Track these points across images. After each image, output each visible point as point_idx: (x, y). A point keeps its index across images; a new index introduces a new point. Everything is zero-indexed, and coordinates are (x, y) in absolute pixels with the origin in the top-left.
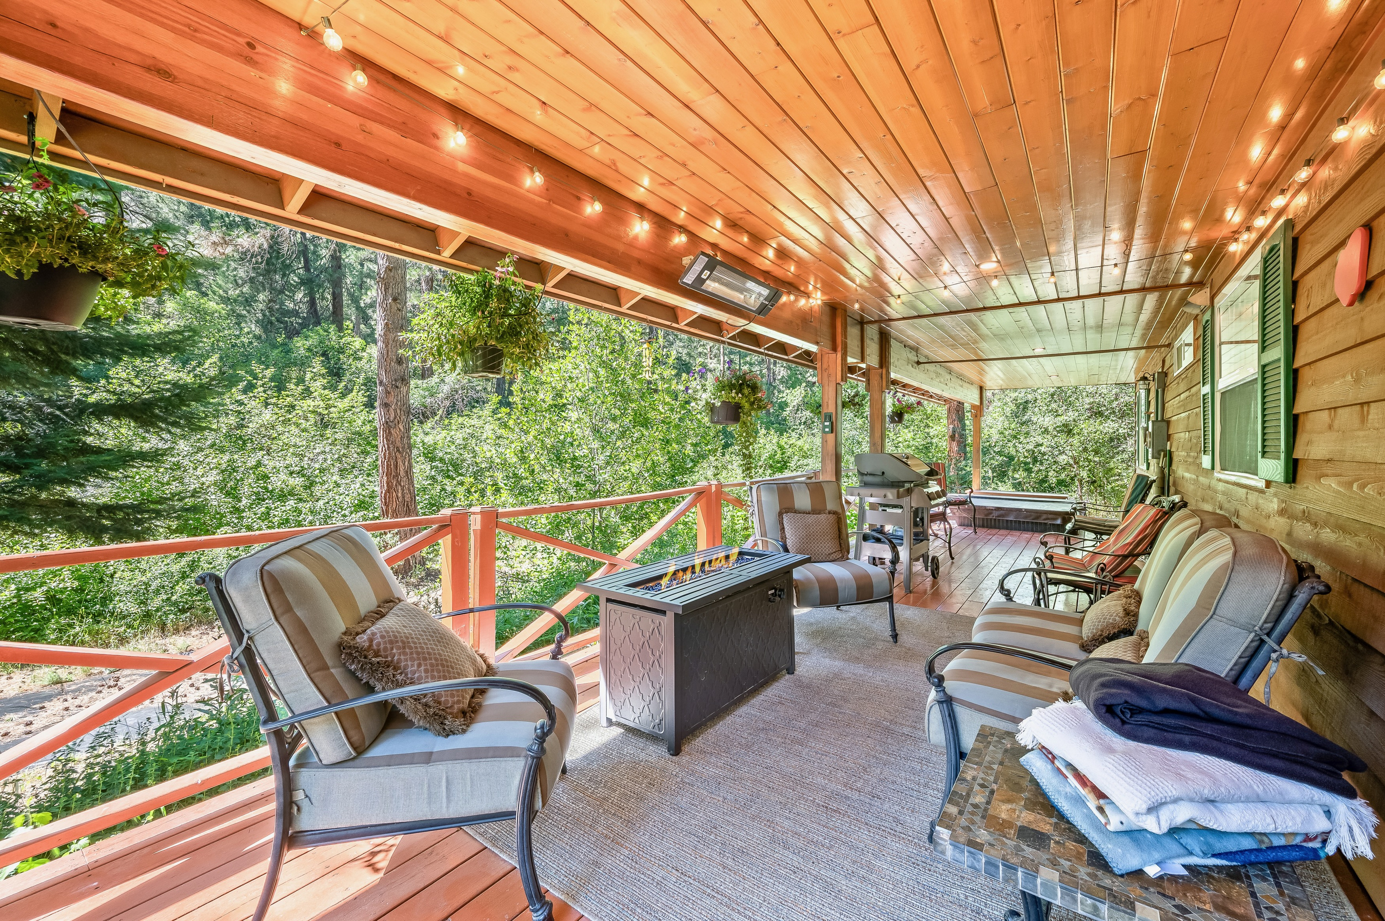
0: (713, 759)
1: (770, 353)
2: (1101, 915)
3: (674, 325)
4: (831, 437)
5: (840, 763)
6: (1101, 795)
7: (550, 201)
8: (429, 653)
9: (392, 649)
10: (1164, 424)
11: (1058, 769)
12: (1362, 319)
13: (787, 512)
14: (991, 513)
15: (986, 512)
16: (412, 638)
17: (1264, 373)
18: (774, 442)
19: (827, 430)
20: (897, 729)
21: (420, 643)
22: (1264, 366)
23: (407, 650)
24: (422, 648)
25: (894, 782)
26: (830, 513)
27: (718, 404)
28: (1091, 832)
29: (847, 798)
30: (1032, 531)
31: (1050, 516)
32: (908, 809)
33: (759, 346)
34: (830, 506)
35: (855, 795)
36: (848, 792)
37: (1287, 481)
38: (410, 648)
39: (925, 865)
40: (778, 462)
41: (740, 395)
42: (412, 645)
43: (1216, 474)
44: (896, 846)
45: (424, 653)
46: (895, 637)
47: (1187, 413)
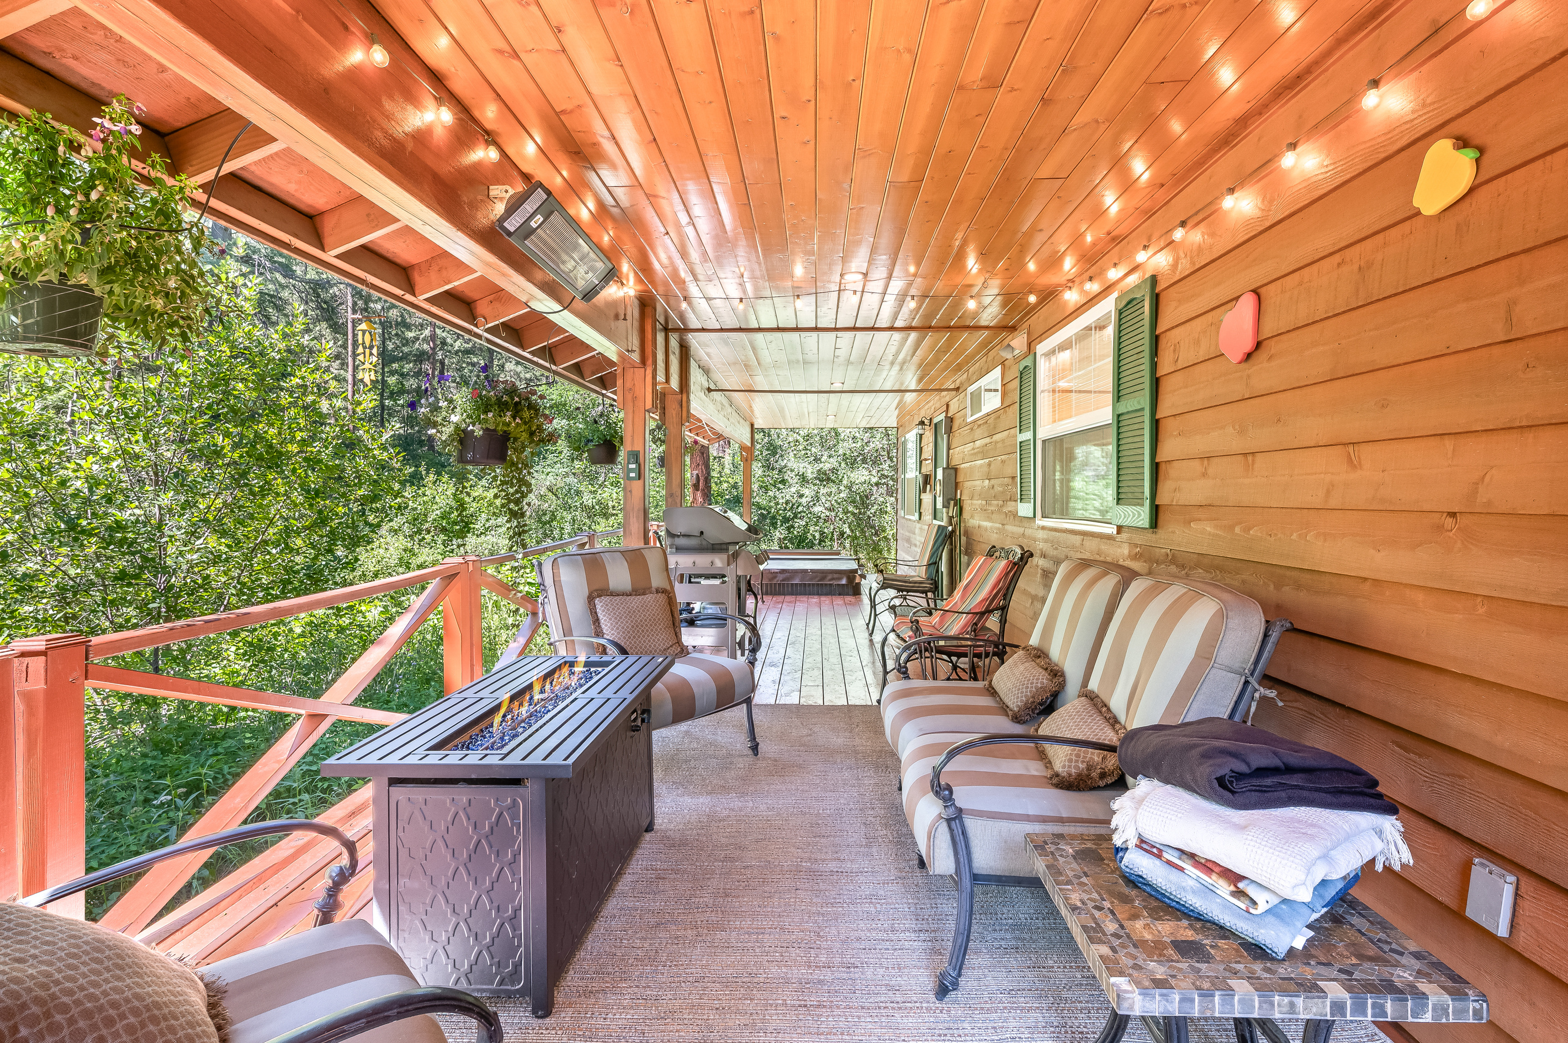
0: (612, 998)
1: (535, 359)
2: (1297, 1010)
3: (408, 297)
4: (637, 485)
5: (785, 937)
6: (1233, 877)
7: (298, 12)
8: (115, 1005)
9: (15, 1030)
10: (953, 472)
11: (1169, 863)
12: (1249, 376)
13: (599, 596)
14: (775, 577)
15: (770, 576)
16: (57, 983)
17: (1119, 422)
18: (449, 493)
19: (632, 475)
20: (821, 867)
21: (82, 988)
22: (1119, 416)
23: (58, 1018)
24: (92, 997)
25: (858, 939)
26: (657, 591)
27: (478, 432)
28: (1237, 922)
29: (820, 982)
30: (818, 594)
31: (836, 576)
32: (893, 968)
33: (523, 347)
34: (657, 581)
35: (827, 975)
36: (818, 975)
37: (1151, 527)
38: (64, 1009)
39: (951, 1031)
40: (455, 523)
41: (518, 420)
42: (65, 999)
43: (1037, 522)
44: (910, 1021)
45: (101, 1009)
46: (755, 748)
47: (987, 461)
